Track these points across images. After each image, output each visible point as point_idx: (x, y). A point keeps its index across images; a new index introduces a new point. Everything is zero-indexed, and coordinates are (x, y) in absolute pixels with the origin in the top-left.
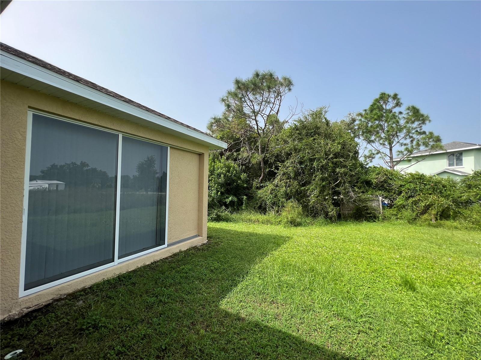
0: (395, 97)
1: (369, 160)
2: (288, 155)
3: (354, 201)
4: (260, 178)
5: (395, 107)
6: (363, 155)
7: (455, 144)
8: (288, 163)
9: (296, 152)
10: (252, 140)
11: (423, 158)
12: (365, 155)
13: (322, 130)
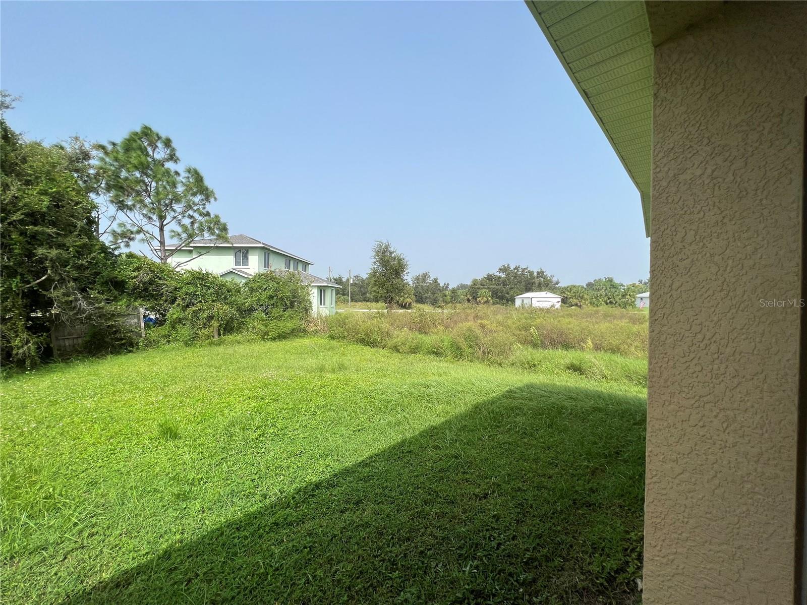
0: (168, 143)
1: (123, 242)
3: (89, 318)
5: (168, 160)
6: (108, 231)
7: (241, 238)
11: (207, 250)
12: (114, 231)
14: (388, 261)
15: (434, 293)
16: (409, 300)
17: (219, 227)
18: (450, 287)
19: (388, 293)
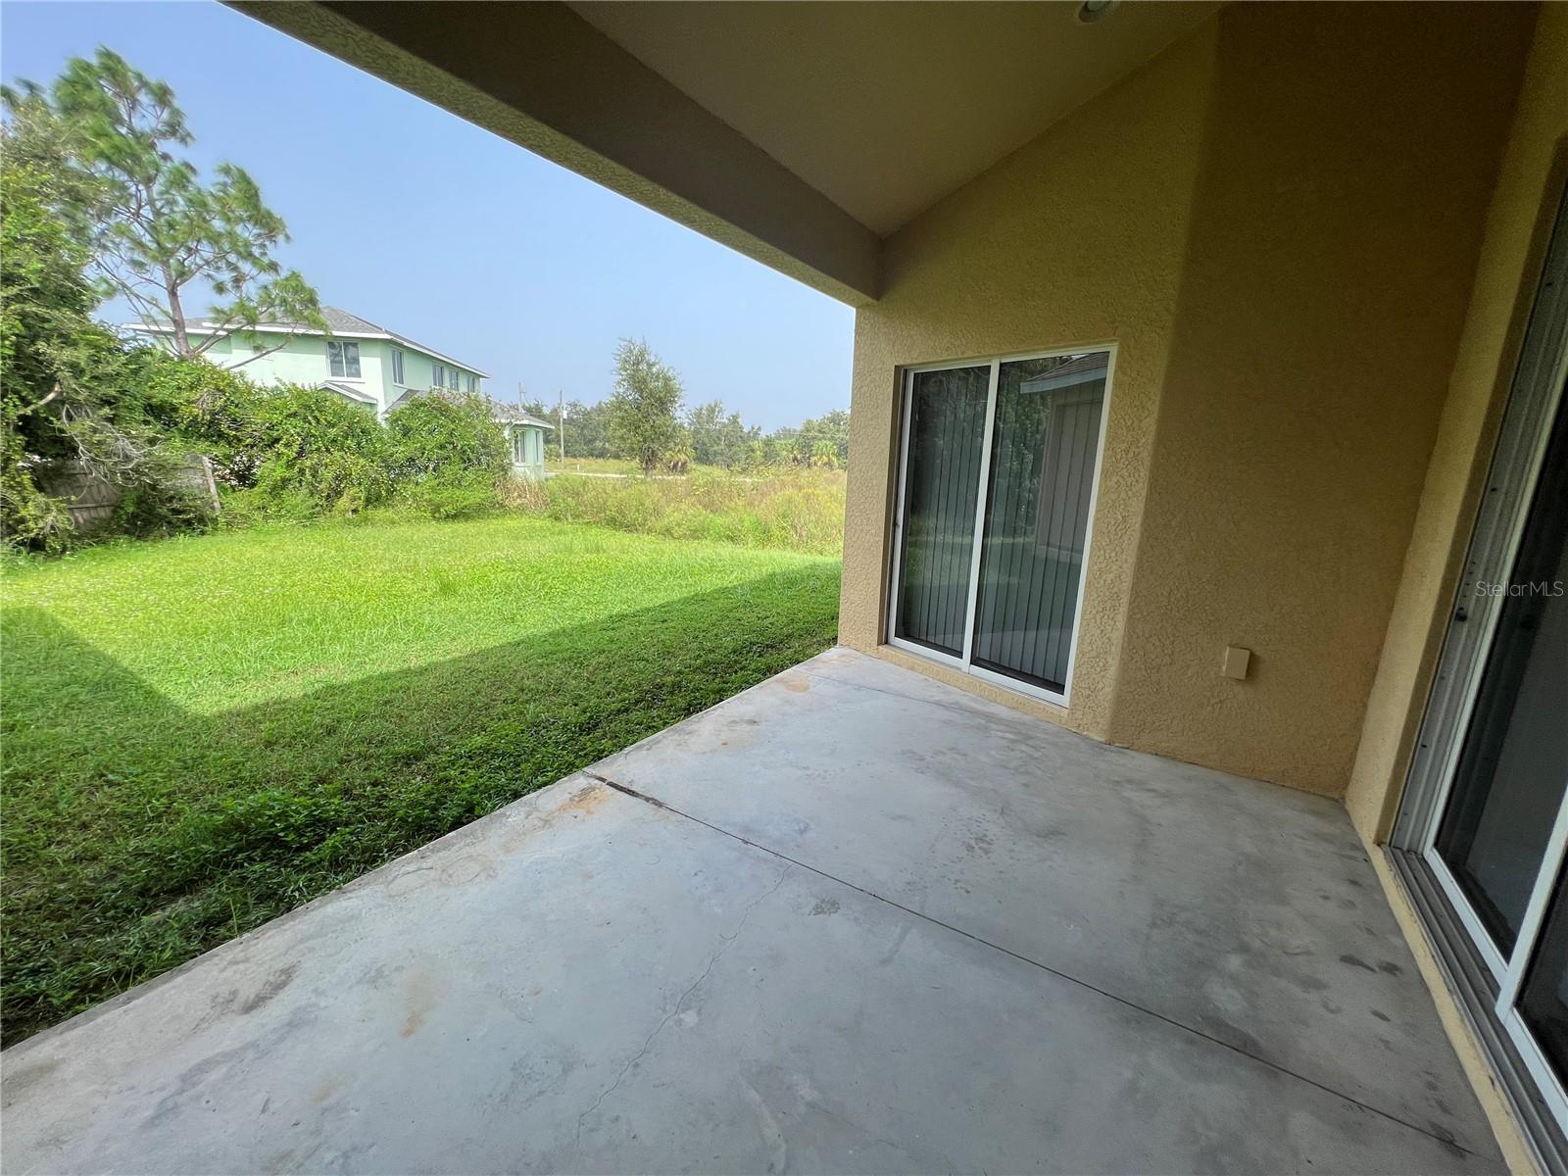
14: (645, 381)
15: (730, 445)
16: (683, 457)
17: (300, 300)
18: (763, 434)
19: (645, 441)
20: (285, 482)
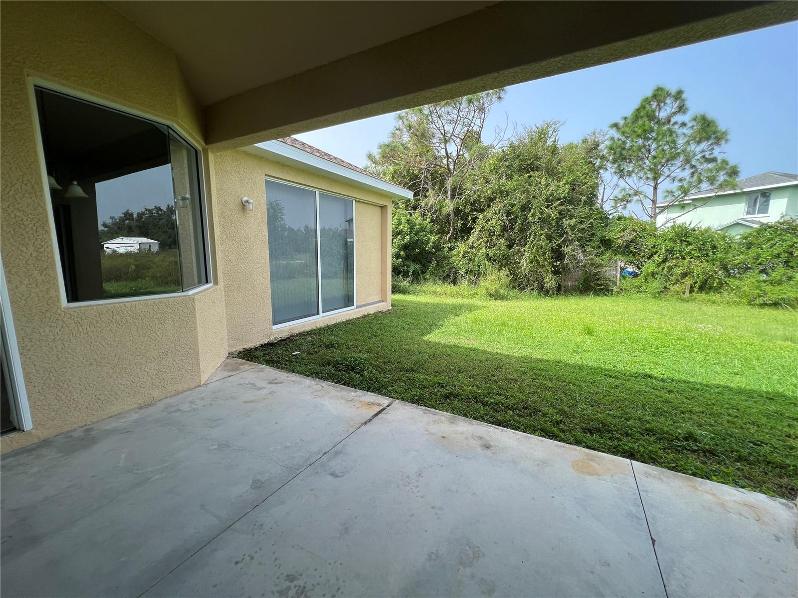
0: (678, 95)
1: (621, 205)
2: (491, 200)
3: (584, 266)
4: (448, 236)
5: (675, 113)
6: (611, 197)
7: (764, 178)
8: (489, 213)
9: (502, 197)
10: (438, 179)
11: (705, 201)
12: (616, 197)
13: (542, 163)
17: (726, 172)
20: (653, 274)
